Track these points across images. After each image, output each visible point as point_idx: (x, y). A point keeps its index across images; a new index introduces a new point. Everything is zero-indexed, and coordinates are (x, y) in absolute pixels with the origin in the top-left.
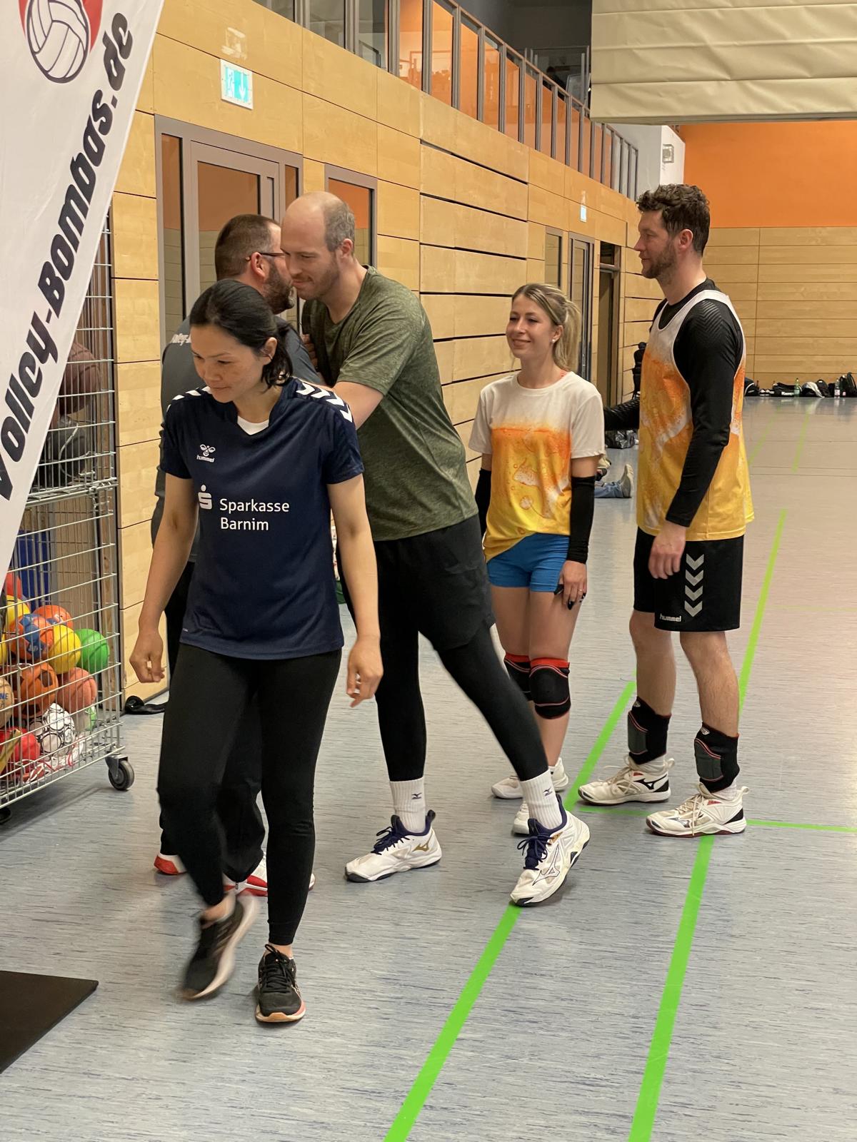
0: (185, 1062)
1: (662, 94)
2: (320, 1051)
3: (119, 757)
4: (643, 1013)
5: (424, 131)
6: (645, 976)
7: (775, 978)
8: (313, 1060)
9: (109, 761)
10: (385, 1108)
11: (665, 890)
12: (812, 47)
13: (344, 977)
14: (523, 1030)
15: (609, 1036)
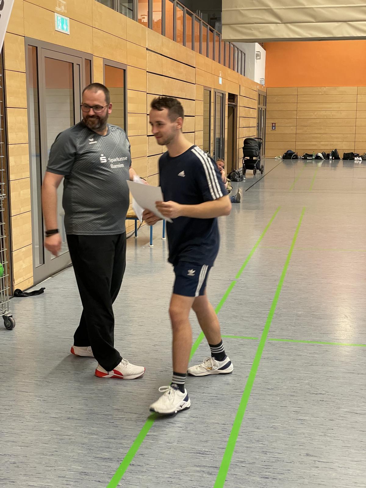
0: (27, 447)
1: (253, 29)
2: (87, 441)
3: (8, 315)
4: (227, 423)
5: (148, 45)
6: (230, 407)
7: (285, 407)
8: (83, 445)
9: (4, 317)
10: (113, 465)
11: (241, 369)
12: (315, 9)
13: (100, 409)
14: (176, 431)
15: (212, 433)
